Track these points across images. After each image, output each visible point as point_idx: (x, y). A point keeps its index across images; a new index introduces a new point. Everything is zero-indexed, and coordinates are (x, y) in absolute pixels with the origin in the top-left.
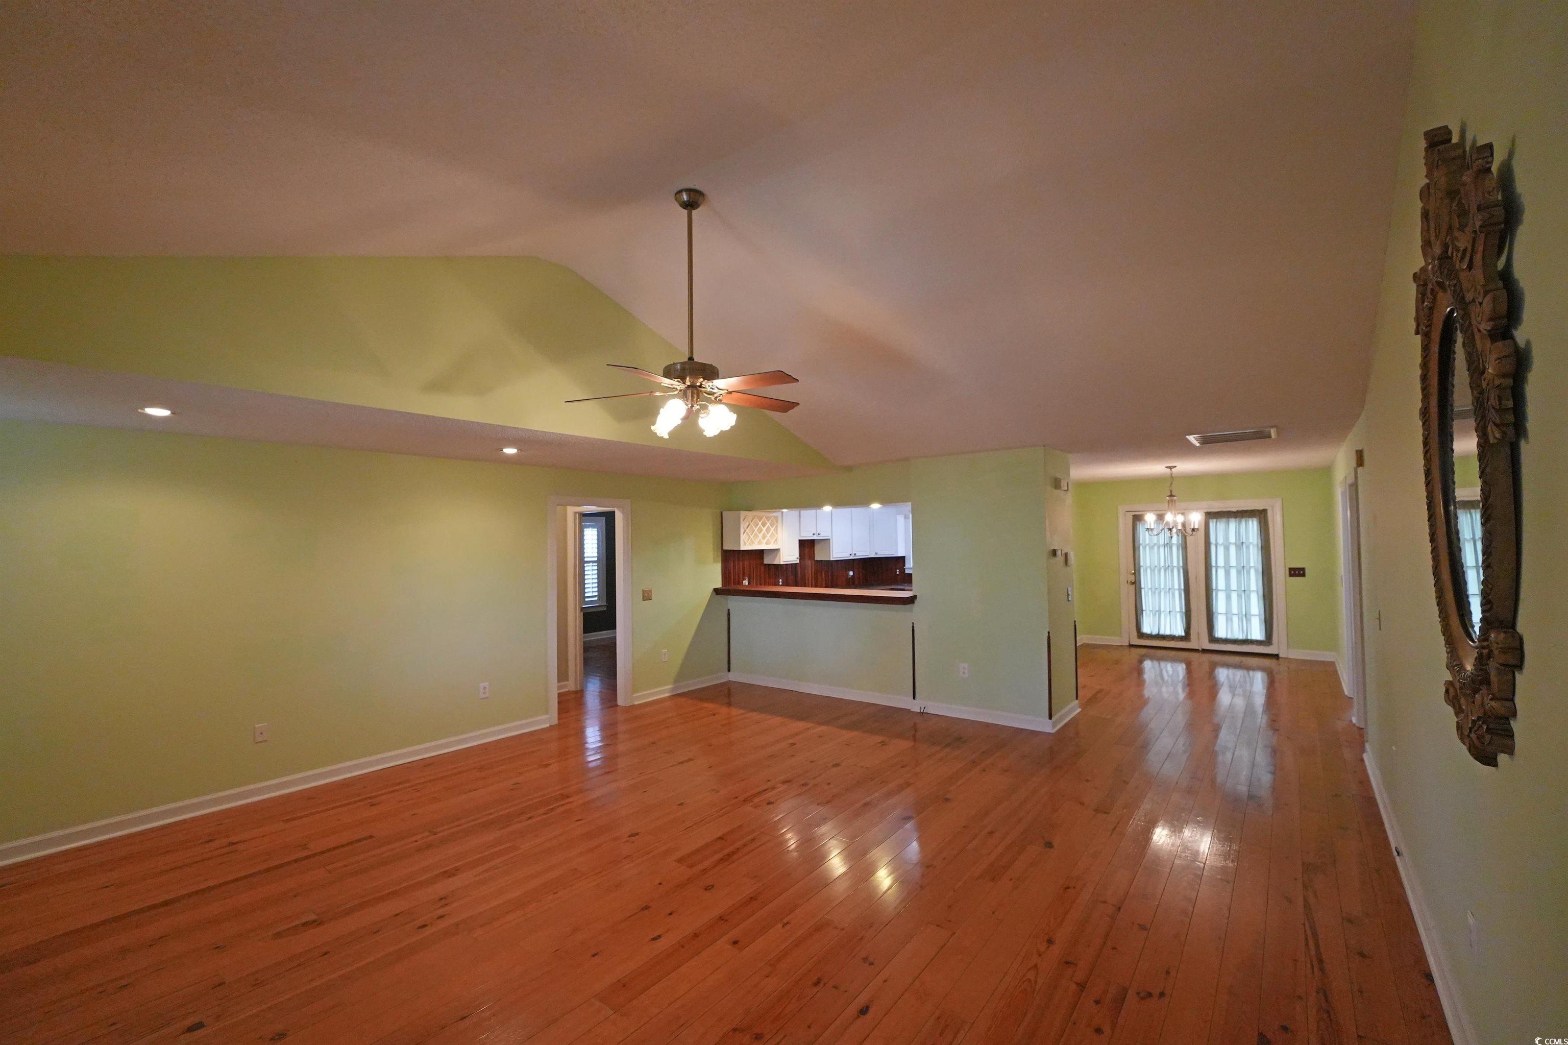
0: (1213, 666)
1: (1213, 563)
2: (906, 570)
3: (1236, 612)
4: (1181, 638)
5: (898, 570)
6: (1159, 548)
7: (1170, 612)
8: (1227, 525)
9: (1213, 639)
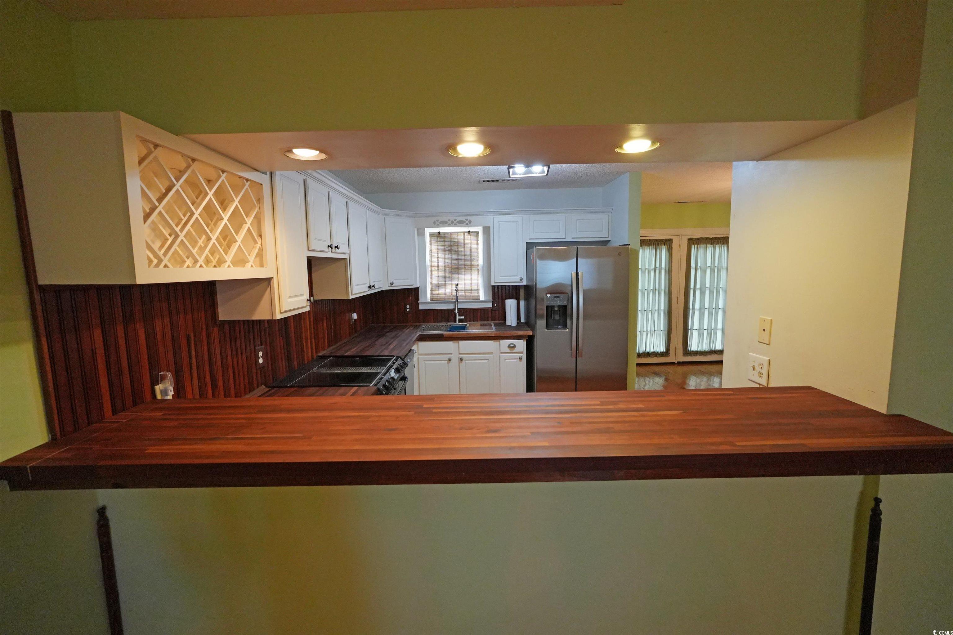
0: (685, 377)
1: (692, 285)
2: (420, 305)
3: (706, 328)
4: (662, 354)
5: (408, 306)
6: (649, 272)
7: (654, 331)
8: (705, 250)
9: (687, 352)
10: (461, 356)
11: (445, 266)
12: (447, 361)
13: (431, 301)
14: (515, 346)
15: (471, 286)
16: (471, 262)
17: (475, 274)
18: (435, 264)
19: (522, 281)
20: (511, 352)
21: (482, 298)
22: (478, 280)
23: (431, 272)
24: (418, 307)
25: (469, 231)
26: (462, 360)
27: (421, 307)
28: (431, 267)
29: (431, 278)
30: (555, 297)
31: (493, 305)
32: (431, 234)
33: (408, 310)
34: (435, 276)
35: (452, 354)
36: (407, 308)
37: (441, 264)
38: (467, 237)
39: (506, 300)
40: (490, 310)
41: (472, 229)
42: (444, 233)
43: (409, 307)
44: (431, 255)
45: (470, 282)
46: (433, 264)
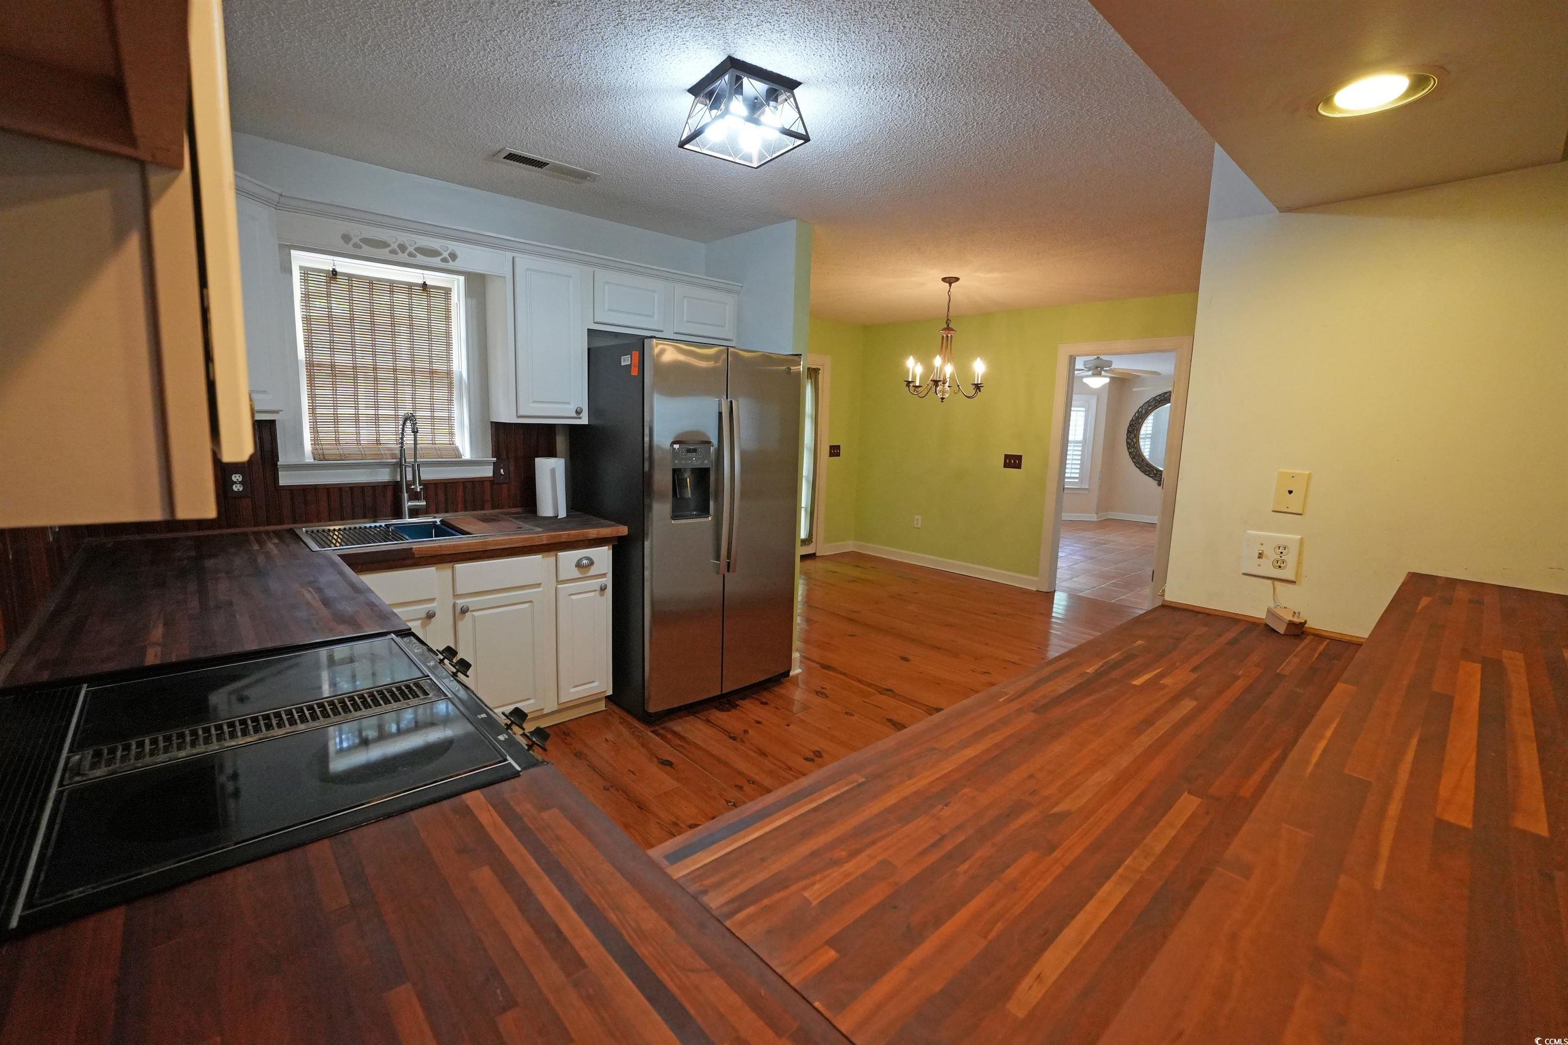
5: (237, 478)
10: (461, 602)
11: (355, 368)
12: (419, 622)
13: (316, 462)
14: (592, 563)
15: (433, 424)
16: (431, 363)
17: (441, 394)
18: (322, 357)
19: (581, 415)
20: (582, 576)
21: (467, 455)
22: (450, 411)
23: (311, 379)
24: (276, 478)
25: (425, 284)
26: (464, 611)
27: (285, 479)
28: (310, 365)
29: (312, 397)
30: (689, 451)
31: (496, 471)
32: (306, 273)
33: (237, 488)
34: (324, 392)
35: (433, 600)
36: (235, 483)
37: (343, 359)
38: (419, 300)
39: (537, 460)
40: (487, 485)
41: (434, 279)
42: (350, 277)
43: (240, 479)
44: (308, 331)
45: (429, 414)
46: (317, 359)
